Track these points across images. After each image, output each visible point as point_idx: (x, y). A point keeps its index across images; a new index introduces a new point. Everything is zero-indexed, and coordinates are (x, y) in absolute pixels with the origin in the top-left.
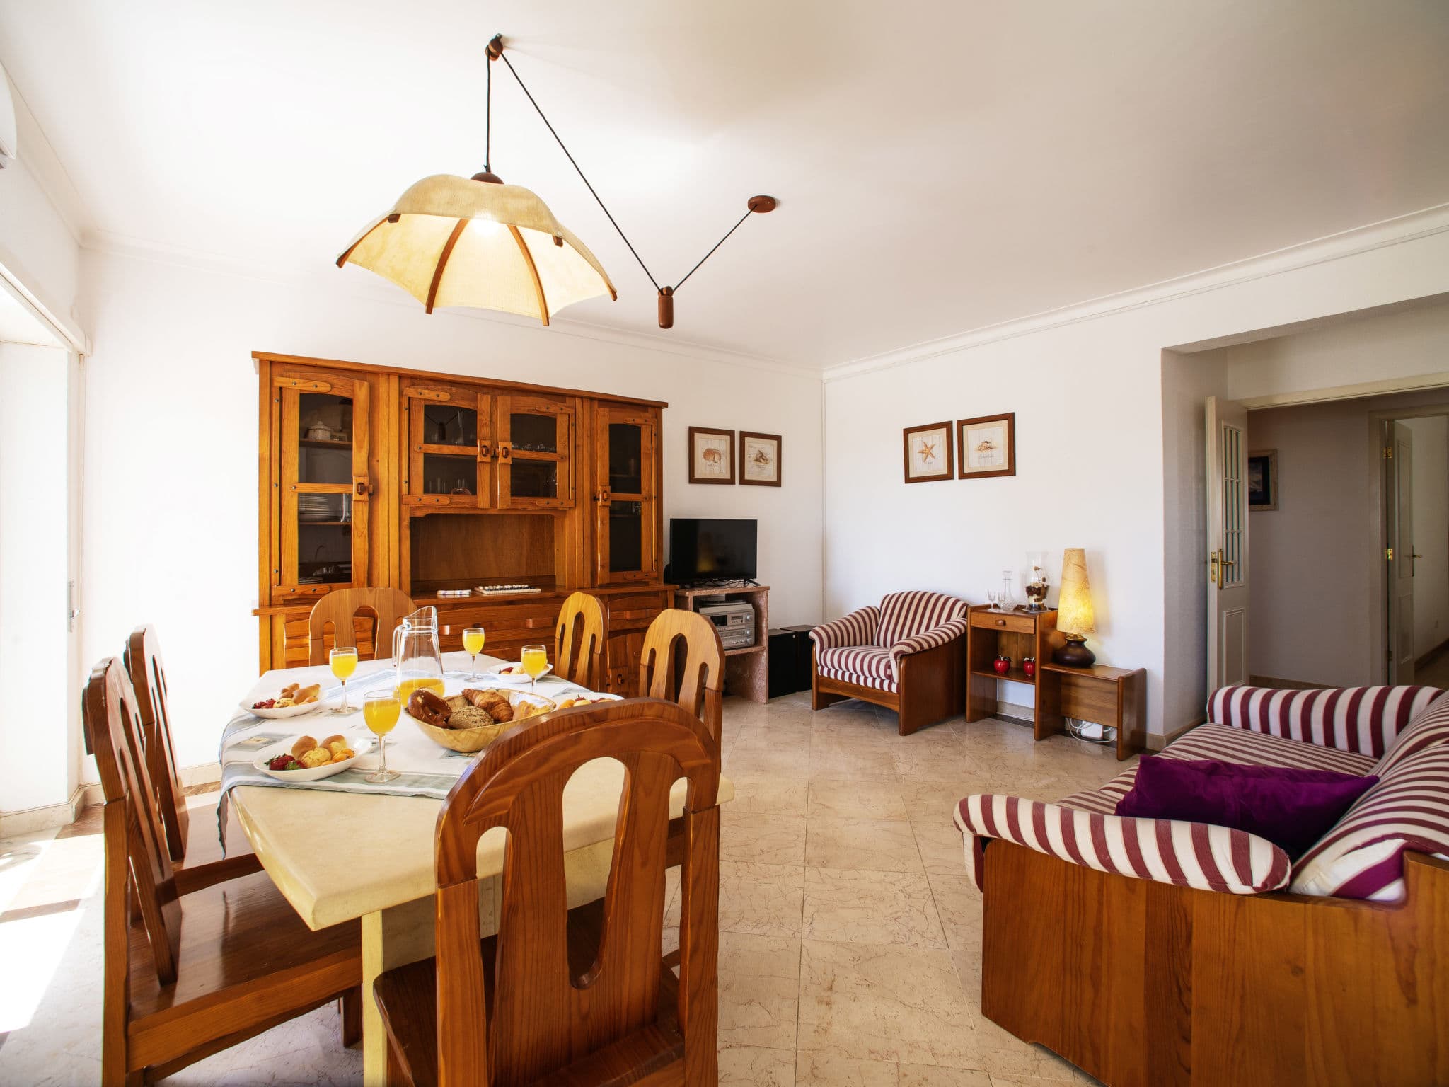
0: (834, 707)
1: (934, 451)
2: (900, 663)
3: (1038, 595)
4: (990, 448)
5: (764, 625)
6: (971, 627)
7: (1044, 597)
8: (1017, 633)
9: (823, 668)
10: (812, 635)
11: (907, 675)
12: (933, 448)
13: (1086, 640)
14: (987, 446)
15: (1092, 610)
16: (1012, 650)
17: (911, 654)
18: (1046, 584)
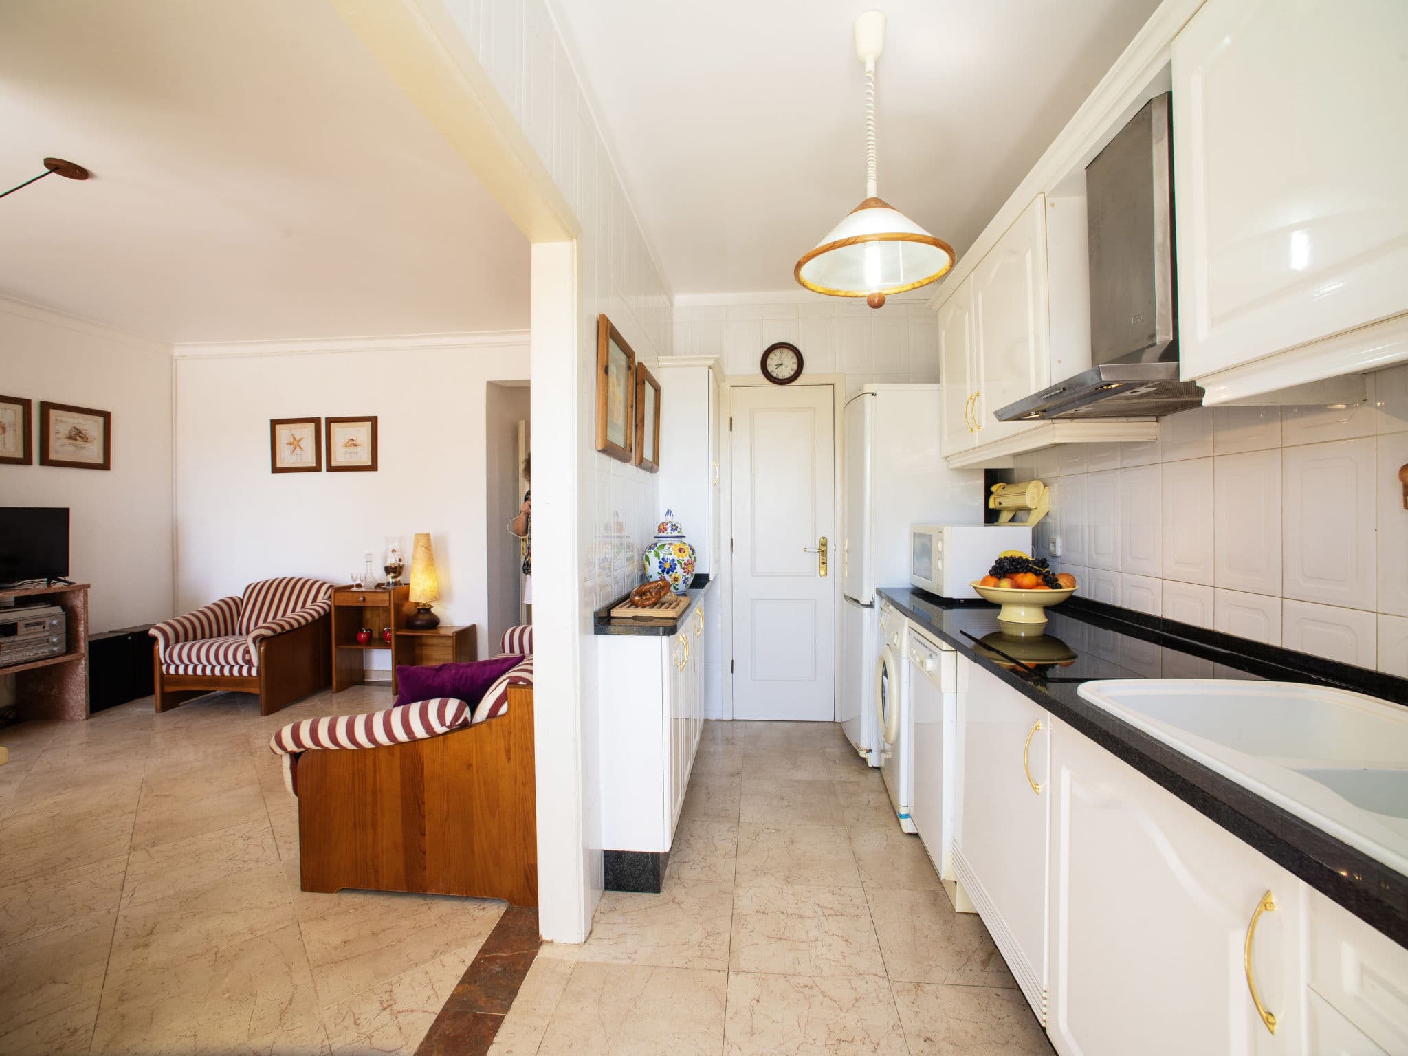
0: (184, 705)
1: (303, 444)
2: (260, 647)
3: (394, 573)
4: (355, 445)
5: (81, 629)
6: (335, 606)
7: (400, 574)
8: (377, 607)
9: (169, 666)
10: (153, 632)
11: (268, 660)
12: (302, 441)
13: (432, 607)
14: (353, 443)
15: (436, 582)
16: (375, 623)
17: (271, 637)
18: (401, 564)
